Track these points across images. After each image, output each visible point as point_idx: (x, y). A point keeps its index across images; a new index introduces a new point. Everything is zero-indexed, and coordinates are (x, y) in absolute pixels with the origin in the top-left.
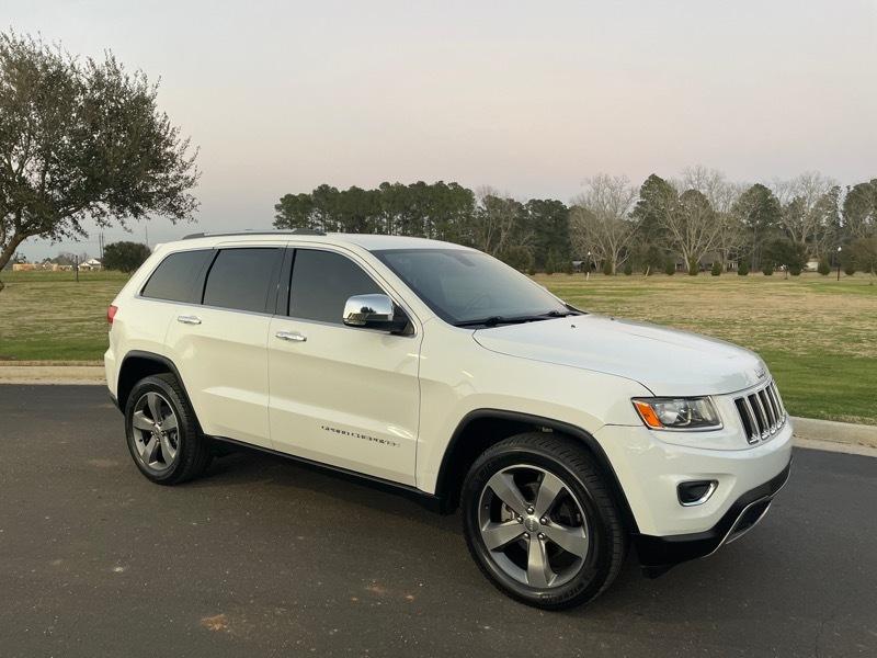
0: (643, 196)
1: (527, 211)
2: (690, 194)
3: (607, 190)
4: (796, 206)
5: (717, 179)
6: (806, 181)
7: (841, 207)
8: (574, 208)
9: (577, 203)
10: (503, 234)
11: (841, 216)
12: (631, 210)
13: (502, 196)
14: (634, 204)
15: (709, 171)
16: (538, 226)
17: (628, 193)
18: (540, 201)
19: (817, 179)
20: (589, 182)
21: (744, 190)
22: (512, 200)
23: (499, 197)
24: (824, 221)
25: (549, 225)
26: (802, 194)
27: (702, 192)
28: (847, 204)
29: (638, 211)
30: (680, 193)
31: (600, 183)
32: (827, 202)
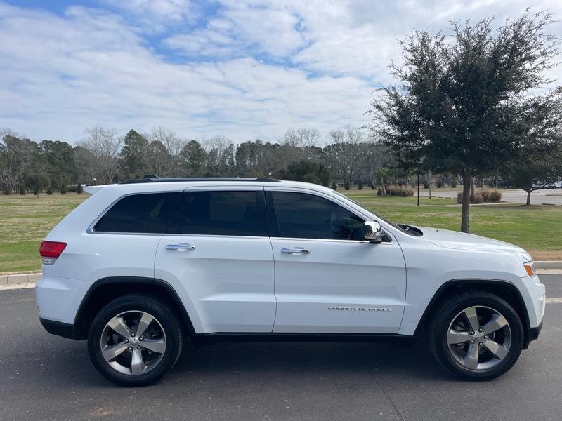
0: (126, 143)
1: (41, 148)
2: (155, 143)
3: (103, 138)
4: (214, 153)
5: (171, 135)
6: (217, 140)
7: (235, 155)
8: (78, 148)
9: (81, 145)
10: (23, 164)
11: (235, 160)
12: (119, 151)
13: (20, 136)
14: (121, 148)
15: (166, 130)
16: (50, 159)
17: (117, 141)
18: (51, 142)
19: (223, 139)
20: (89, 132)
21: (187, 142)
22: (28, 140)
23: (17, 137)
24: (227, 163)
25: (59, 159)
26: (216, 147)
27: (163, 143)
28: (237, 154)
29: (123, 153)
30: (150, 142)
31: (97, 132)
32: (227, 152)
